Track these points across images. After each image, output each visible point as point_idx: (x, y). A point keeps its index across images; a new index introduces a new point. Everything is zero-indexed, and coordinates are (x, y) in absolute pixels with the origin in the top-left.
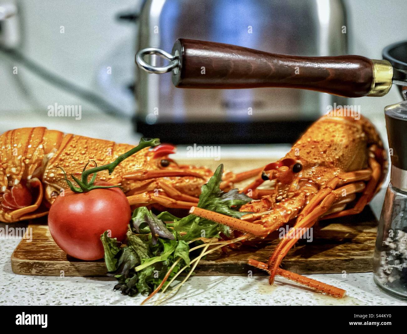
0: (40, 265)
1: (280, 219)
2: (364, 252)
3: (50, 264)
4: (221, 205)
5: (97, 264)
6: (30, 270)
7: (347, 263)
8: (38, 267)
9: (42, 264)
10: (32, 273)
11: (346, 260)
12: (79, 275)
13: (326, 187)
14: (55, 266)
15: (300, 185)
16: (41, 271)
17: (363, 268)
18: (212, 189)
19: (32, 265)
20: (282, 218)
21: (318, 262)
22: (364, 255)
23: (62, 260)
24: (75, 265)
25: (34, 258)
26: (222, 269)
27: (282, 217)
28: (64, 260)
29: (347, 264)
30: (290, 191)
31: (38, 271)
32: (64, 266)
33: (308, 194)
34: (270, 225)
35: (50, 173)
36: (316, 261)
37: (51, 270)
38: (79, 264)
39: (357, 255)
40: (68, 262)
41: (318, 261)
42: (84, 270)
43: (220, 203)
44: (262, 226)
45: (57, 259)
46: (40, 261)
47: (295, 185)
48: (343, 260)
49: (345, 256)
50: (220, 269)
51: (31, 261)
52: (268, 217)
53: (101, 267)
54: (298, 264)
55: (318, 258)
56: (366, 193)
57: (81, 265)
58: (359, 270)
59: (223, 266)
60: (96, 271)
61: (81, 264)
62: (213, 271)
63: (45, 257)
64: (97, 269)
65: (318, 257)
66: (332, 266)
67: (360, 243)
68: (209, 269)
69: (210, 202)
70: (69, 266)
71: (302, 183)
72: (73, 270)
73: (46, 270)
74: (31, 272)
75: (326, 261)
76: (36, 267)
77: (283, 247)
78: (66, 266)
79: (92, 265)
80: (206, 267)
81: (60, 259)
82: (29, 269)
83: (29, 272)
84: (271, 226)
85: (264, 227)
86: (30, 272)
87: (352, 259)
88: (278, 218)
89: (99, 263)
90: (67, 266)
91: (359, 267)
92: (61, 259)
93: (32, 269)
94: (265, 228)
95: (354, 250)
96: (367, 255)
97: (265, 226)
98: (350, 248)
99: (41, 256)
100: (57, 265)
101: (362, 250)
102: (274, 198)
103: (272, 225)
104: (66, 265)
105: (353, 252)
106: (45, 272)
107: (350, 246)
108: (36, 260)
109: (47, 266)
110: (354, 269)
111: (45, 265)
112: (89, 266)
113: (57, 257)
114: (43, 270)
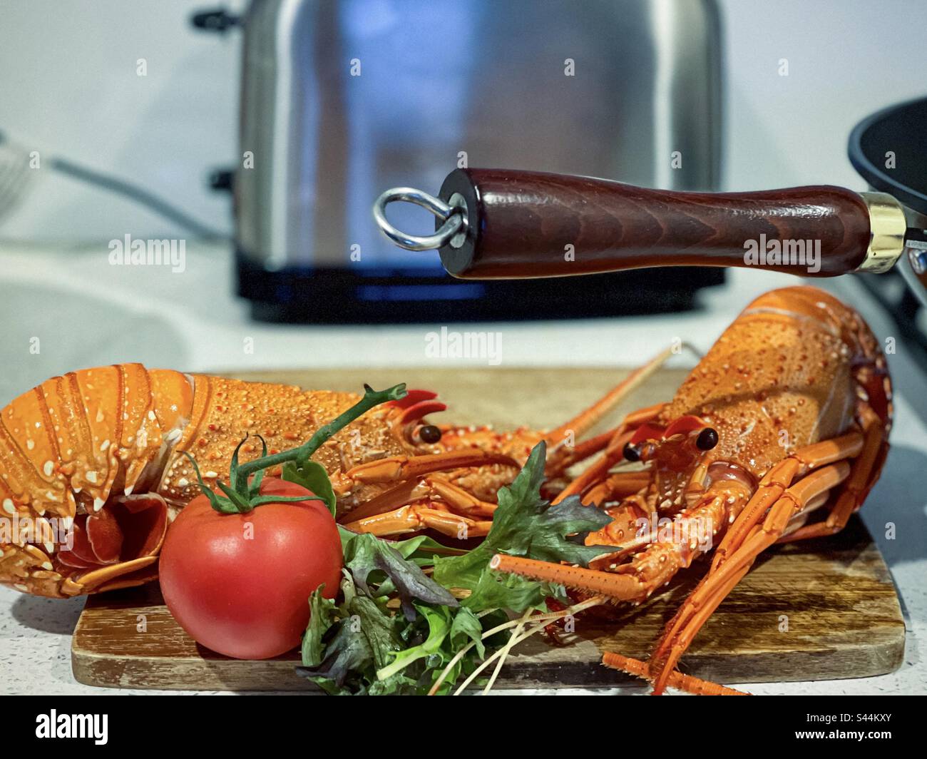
0: (140, 667)
1: (673, 561)
2: (858, 634)
3: (162, 664)
4: (542, 532)
5: (269, 665)
6: (118, 677)
7: (822, 658)
8: (135, 670)
9: (144, 665)
10: (121, 683)
11: (819, 654)
12: (227, 688)
13: (771, 485)
14: (172, 670)
15: (711, 477)
16: (143, 679)
17: (855, 668)
18: (523, 496)
19: (123, 666)
20: (678, 558)
21: (758, 657)
22: (857, 641)
23: (188, 654)
24: (217, 665)
25: (125, 648)
26: (545, 674)
27: (677, 556)
28: (194, 655)
29: (821, 662)
30: (689, 490)
31: (135, 679)
32: (194, 668)
33: (731, 500)
34: (652, 575)
35: (177, 476)
36: (752, 655)
37: (163, 677)
38: (228, 665)
39: (842, 641)
40: (200, 660)
41: (757, 655)
42: (239, 678)
43: (542, 528)
44: (636, 579)
45: (176, 651)
46: (140, 658)
47: (700, 476)
48: (811, 654)
49: (816, 645)
50: (541, 673)
51: (119, 658)
52: (648, 558)
53: (277, 670)
54: (715, 663)
55: (759, 649)
56: (852, 486)
57: (234, 666)
58: (846, 674)
59: (547, 668)
60: (266, 678)
61: (231, 664)
62: (525, 678)
63: (148, 646)
64: (268, 674)
65: (756, 645)
66: (789, 666)
67: (846, 608)
68: (517, 675)
69: (519, 525)
70: (205, 669)
71: (716, 471)
72: (213, 678)
73: (154, 677)
74: (119, 681)
75: (775, 655)
76: (129, 670)
77: (682, 628)
78: (198, 669)
79: (257, 666)
80: (512, 669)
81: (183, 651)
82: (114, 675)
83: (113, 680)
84: (654, 577)
85: (639, 582)
86: (117, 681)
87: (833, 651)
88: (668, 558)
89: (271, 663)
90: (200, 667)
91: (847, 668)
92: (186, 653)
93: (121, 676)
94: (641, 584)
95: (834, 626)
96: (864, 641)
97: (642, 580)
98: (823, 622)
99: (140, 644)
100: (178, 667)
101: (851, 627)
102: (653, 503)
103: (657, 576)
104: (198, 667)
105: (833, 633)
106: (151, 681)
107: (823, 617)
108: (131, 654)
109: (154, 669)
110: (836, 671)
111: (152, 667)
112: (249, 668)
113: (175, 647)
114: (147, 677)
